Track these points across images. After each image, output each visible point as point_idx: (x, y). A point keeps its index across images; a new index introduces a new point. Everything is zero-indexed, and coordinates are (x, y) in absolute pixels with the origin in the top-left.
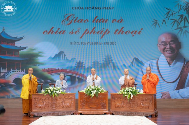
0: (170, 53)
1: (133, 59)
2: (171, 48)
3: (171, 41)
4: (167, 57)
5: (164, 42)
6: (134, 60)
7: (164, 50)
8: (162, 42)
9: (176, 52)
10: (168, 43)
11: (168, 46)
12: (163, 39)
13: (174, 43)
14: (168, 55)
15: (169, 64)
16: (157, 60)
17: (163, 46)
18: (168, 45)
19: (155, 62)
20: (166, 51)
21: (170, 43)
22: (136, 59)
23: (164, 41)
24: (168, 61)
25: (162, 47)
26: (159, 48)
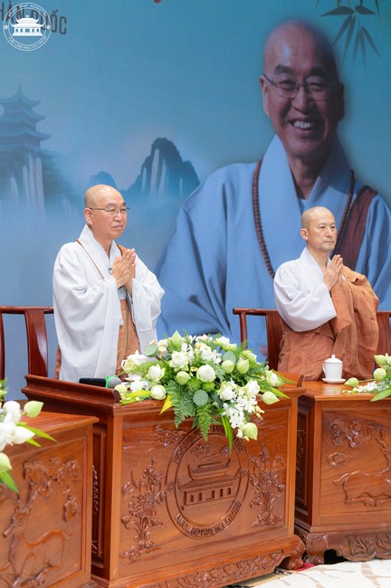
0: (304, 138)
1: (154, 147)
2: (310, 111)
3: (314, 72)
4: (294, 155)
5: (286, 70)
6: (157, 151)
7: (284, 116)
8: (281, 69)
9: (326, 134)
10: (300, 80)
11: (299, 99)
12: (285, 55)
13: (321, 86)
14: (297, 145)
15: (300, 195)
16: (253, 166)
17: (281, 92)
18: (301, 89)
19: (244, 173)
20: (292, 122)
21: (309, 80)
22: (166, 149)
23: (288, 64)
24: (298, 179)
25: (279, 96)
26: (265, 97)
